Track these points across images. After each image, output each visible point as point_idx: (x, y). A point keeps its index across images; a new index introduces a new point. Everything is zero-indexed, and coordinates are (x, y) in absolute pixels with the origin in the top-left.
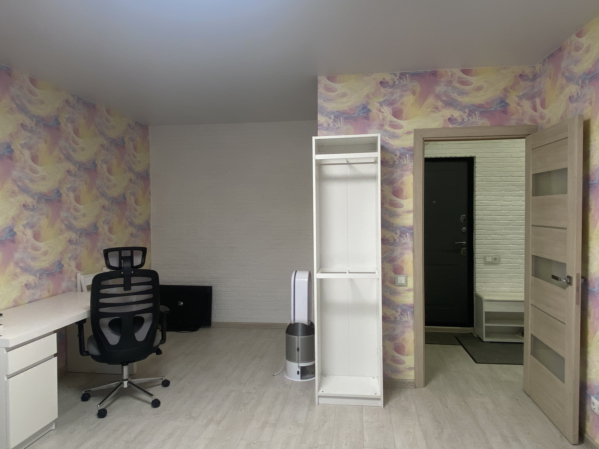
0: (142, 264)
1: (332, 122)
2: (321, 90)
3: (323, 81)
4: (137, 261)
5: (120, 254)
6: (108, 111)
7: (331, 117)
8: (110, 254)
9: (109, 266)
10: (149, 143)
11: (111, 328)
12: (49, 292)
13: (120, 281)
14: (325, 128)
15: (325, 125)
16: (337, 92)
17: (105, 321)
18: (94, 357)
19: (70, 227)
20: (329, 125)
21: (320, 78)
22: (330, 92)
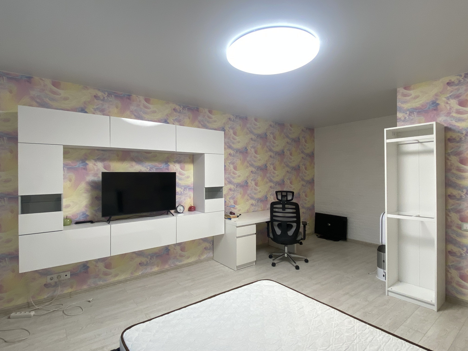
0: (292, 199)
1: (407, 116)
2: (399, 97)
3: (401, 91)
4: (289, 198)
5: (282, 194)
6: (291, 126)
7: (407, 113)
8: (278, 193)
9: (278, 199)
10: (314, 137)
11: (278, 227)
12: (261, 208)
13: (281, 206)
14: (402, 120)
15: (403, 119)
16: (411, 96)
17: (276, 223)
18: (271, 238)
19: (271, 181)
20: (405, 118)
21: (398, 89)
22: (406, 97)
